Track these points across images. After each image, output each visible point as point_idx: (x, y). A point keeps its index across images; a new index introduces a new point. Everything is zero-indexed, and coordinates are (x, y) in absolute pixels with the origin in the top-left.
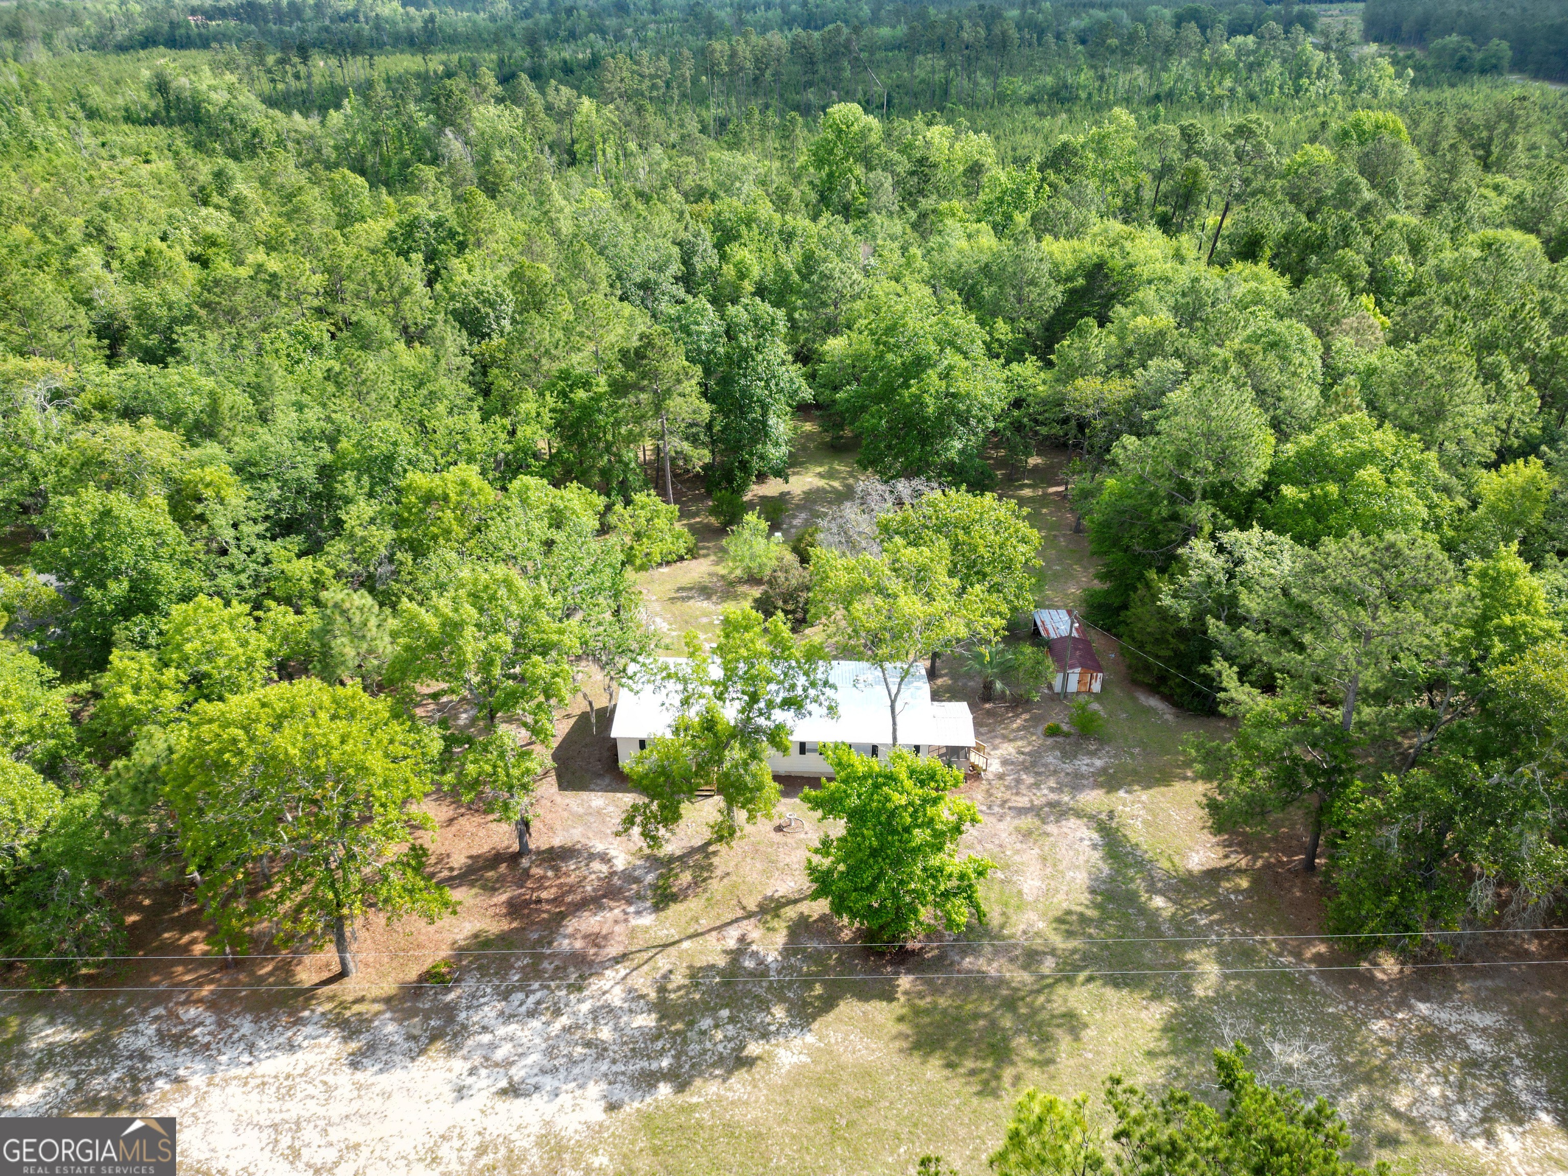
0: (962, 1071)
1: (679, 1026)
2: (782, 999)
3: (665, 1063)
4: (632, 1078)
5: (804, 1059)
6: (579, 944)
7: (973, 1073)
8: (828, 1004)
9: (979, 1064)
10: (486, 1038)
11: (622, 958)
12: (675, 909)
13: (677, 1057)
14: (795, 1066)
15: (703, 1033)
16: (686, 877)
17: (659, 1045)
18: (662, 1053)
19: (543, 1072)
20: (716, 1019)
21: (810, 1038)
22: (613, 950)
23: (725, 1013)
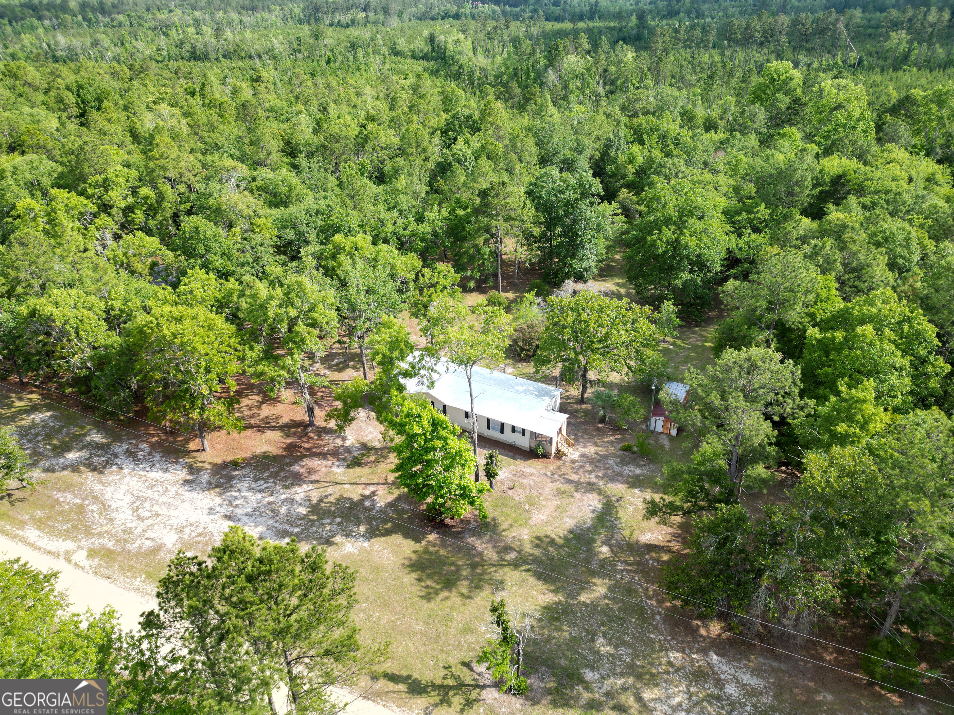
0: (423, 584)
1: (315, 517)
2: (369, 523)
3: (297, 530)
4: (278, 531)
5: (356, 552)
6: (302, 470)
7: (427, 587)
8: (388, 533)
9: (434, 585)
10: (236, 494)
11: (317, 482)
12: (357, 469)
13: (303, 530)
14: (349, 553)
15: (322, 524)
16: (372, 458)
17: (300, 522)
18: (298, 526)
19: (247, 515)
20: (333, 521)
21: (366, 544)
22: (314, 477)
23: (339, 520)
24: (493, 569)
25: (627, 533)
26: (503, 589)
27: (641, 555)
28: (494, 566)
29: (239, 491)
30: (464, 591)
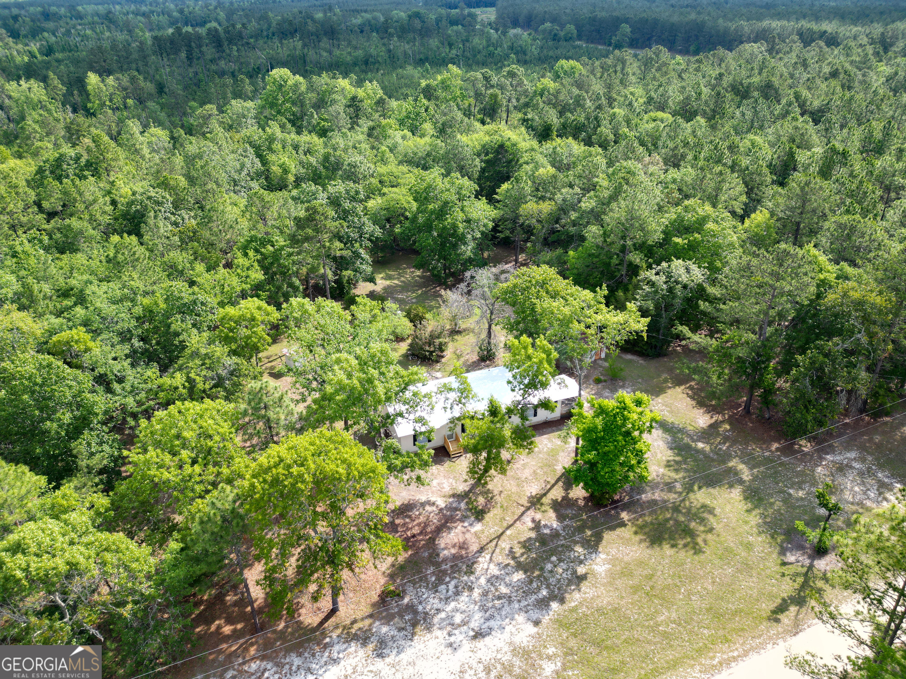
0: (680, 546)
1: (537, 573)
2: (576, 543)
3: (544, 592)
4: (534, 605)
5: (607, 566)
6: (453, 551)
7: (685, 546)
8: (599, 538)
9: (684, 541)
10: (443, 615)
11: (482, 550)
12: (488, 517)
13: (548, 587)
14: (606, 571)
15: (551, 572)
16: (481, 500)
17: (535, 585)
18: (539, 589)
19: (487, 620)
20: (552, 563)
21: (603, 556)
22: (474, 548)
23: (554, 558)
24: (687, 503)
25: (692, 428)
26: (714, 509)
27: (718, 434)
28: (684, 500)
29: (438, 610)
30: (702, 528)
